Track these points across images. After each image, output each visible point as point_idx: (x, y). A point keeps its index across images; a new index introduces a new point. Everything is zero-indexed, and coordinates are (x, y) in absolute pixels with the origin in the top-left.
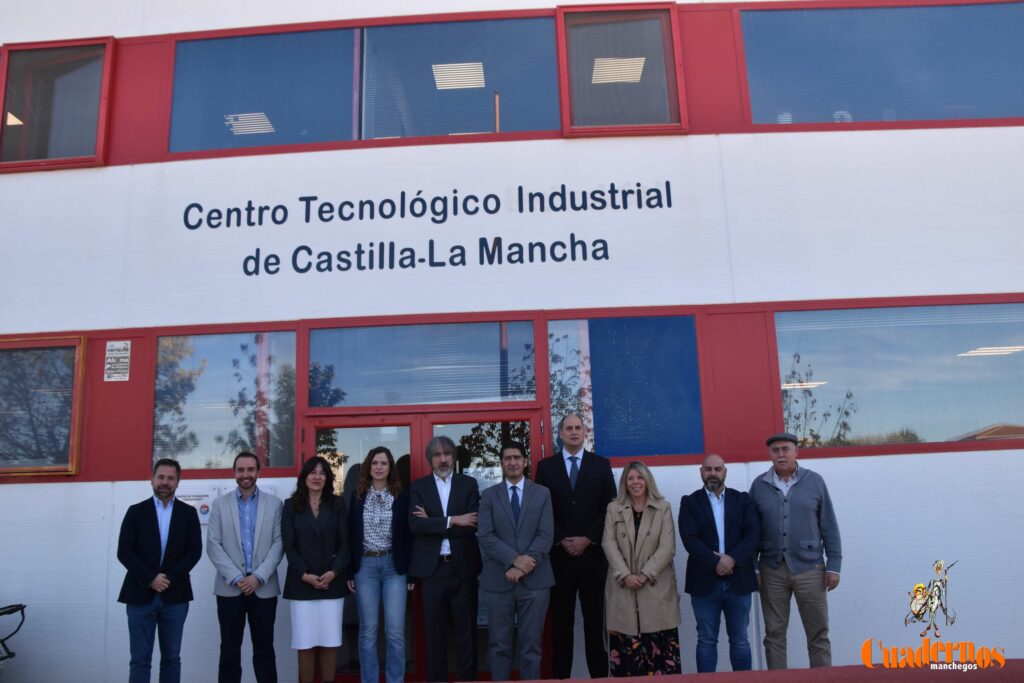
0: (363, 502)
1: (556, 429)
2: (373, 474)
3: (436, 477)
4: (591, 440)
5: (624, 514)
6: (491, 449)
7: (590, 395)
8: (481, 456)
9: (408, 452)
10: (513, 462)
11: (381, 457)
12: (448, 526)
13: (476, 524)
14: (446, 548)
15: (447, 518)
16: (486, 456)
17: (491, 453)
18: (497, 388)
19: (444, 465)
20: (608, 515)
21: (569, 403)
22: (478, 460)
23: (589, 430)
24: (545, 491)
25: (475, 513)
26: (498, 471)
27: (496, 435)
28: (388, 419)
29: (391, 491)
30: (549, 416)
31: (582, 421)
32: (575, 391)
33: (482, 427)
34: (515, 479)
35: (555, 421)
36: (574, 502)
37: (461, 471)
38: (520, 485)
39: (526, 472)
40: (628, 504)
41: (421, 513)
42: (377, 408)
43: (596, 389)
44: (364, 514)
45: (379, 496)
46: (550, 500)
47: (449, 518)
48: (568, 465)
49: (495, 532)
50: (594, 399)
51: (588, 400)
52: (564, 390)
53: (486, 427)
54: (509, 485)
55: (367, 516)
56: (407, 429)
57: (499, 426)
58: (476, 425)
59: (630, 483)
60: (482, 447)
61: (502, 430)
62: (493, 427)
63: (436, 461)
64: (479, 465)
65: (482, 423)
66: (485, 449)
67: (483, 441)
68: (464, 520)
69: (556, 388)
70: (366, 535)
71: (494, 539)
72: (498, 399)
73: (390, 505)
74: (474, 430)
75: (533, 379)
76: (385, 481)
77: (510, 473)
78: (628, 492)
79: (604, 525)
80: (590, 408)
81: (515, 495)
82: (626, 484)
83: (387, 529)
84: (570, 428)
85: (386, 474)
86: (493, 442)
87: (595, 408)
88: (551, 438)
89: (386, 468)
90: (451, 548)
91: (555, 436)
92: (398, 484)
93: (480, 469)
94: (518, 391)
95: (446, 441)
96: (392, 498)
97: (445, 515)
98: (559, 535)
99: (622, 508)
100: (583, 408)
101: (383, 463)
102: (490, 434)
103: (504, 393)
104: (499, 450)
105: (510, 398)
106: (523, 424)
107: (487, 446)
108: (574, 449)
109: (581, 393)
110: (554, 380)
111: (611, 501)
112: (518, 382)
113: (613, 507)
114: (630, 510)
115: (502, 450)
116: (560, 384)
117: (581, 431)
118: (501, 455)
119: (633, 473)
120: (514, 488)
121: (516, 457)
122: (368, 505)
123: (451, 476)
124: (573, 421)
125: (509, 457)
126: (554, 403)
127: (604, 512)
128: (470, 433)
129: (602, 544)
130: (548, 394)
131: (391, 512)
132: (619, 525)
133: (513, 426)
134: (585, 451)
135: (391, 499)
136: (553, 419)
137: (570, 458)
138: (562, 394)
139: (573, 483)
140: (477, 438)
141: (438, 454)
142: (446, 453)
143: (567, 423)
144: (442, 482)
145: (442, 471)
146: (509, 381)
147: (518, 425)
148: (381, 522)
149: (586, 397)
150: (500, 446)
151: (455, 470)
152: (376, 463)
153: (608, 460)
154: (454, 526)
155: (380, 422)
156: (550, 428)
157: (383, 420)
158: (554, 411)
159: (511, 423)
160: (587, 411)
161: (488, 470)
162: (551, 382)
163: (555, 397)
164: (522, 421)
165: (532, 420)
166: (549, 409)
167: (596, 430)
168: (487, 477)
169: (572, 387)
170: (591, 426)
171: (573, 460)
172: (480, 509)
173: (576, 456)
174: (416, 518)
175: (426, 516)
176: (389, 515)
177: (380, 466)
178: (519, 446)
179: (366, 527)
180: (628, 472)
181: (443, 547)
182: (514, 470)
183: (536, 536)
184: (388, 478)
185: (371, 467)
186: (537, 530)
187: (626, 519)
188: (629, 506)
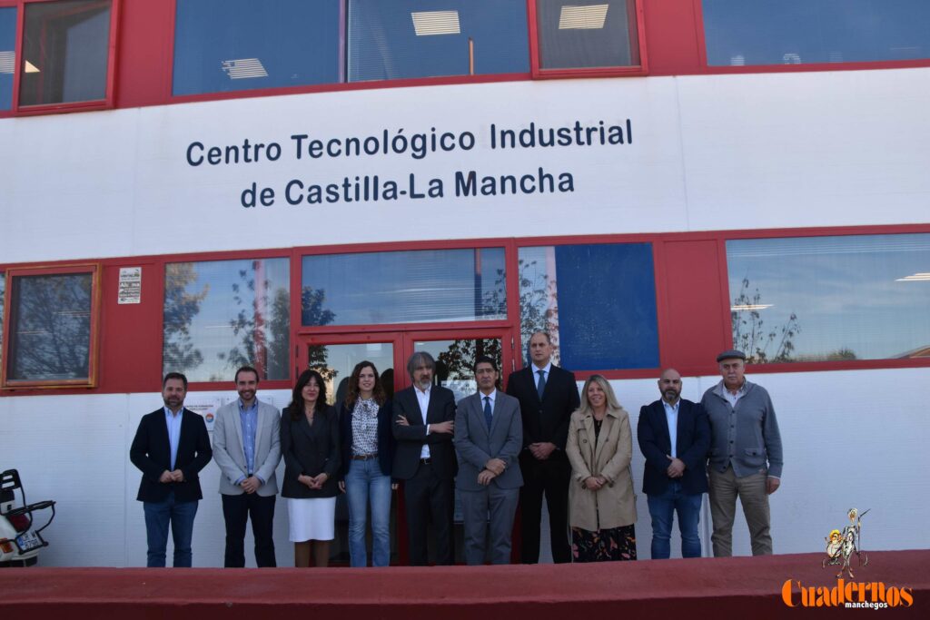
0: (352, 411)
1: (525, 346)
2: (361, 386)
3: (416, 389)
4: (557, 357)
5: (585, 422)
6: (466, 365)
7: (556, 316)
8: (458, 371)
9: (392, 367)
10: (486, 374)
11: (367, 371)
12: (428, 433)
13: (453, 431)
14: (426, 452)
15: (426, 426)
16: (461, 371)
17: (466, 368)
18: (472, 309)
19: (425, 378)
20: (572, 424)
21: (538, 323)
22: (455, 374)
23: (555, 348)
24: (515, 401)
25: (452, 422)
26: (473, 384)
27: (471, 352)
28: (374, 337)
29: (377, 400)
30: (519, 334)
31: (549, 339)
32: (542, 312)
33: (458, 344)
34: (487, 390)
35: (525, 339)
37: (439, 383)
38: (493, 396)
39: (497, 384)
40: (589, 413)
41: (404, 421)
42: (364, 327)
43: (562, 310)
44: (353, 422)
45: (366, 405)
46: (519, 410)
47: (429, 426)
48: (537, 378)
49: (470, 438)
50: (560, 319)
51: (554, 320)
52: (533, 311)
53: (462, 344)
54: (483, 395)
55: (355, 423)
56: (391, 345)
57: (473, 343)
58: (453, 342)
59: (590, 394)
60: (458, 363)
61: (477, 347)
62: (468, 345)
63: (418, 374)
64: (455, 378)
65: (458, 340)
66: (461, 364)
67: (459, 357)
68: (442, 427)
69: (525, 309)
70: (355, 441)
71: (469, 444)
72: (472, 319)
73: (376, 413)
74: (451, 347)
75: (505, 301)
76: (372, 391)
77: (484, 385)
78: (589, 403)
79: (568, 432)
80: (556, 327)
81: (488, 405)
82: (587, 395)
83: (373, 434)
85: (372, 386)
86: (468, 359)
87: (561, 328)
88: (520, 354)
89: (373, 379)
90: (431, 452)
91: (525, 353)
92: (383, 394)
93: (456, 382)
94: (491, 312)
95: (426, 356)
96: (378, 407)
97: (425, 423)
98: (526, 442)
99: (584, 417)
100: (550, 327)
101: (370, 376)
102: (465, 351)
103: (478, 313)
104: (473, 365)
105: (484, 318)
106: (496, 342)
107: (463, 362)
108: (541, 363)
109: (548, 314)
110: (524, 302)
111: (574, 410)
112: (491, 303)
113: (576, 416)
114: (591, 419)
115: (476, 364)
116: (529, 305)
117: (546, 347)
118: (474, 369)
119: (593, 385)
120: (487, 399)
121: (488, 370)
122: (356, 414)
123: (430, 388)
125: (482, 371)
126: (524, 323)
127: (567, 420)
128: (447, 350)
129: (566, 450)
130: (518, 315)
132: (581, 432)
133: (487, 344)
134: (552, 366)
135: (376, 408)
136: (523, 337)
137: (538, 372)
138: (531, 315)
139: (540, 395)
140: (453, 355)
141: (421, 368)
145: (423, 382)
146: (483, 302)
147: (491, 343)
148: (368, 429)
149: (553, 317)
150: (474, 361)
151: (434, 383)
152: (363, 376)
153: (573, 375)
154: (433, 433)
155: (366, 340)
156: (520, 346)
157: (369, 337)
158: (524, 330)
159: (485, 341)
160: (553, 330)
161: (463, 383)
162: (521, 304)
163: (525, 318)
164: (495, 339)
165: (503, 338)
166: (519, 328)
167: (562, 347)
168: (462, 389)
169: (541, 309)
170: (557, 343)
171: (541, 373)
172: (456, 418)
173: (544, 370)
174: (399, 426)
175: (408, 425)
176: (375, 422)
177: (367, 378)
178: (492, 361)
179: (355, 433)
180: (589, 385)
181: (423, 452)
182: (486, 382)
183: (506, 441)
184: (374, 389)
185: (358, 380)
186: (508, 436)
187: (588, 427)
188: (591, 415)
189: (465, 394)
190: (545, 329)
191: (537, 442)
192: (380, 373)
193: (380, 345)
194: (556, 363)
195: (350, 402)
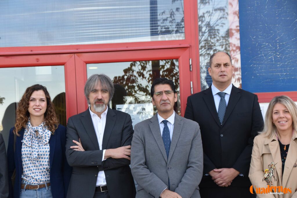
0: (22, 138)
1: (204, 69)
2: (31, 110)
3: (92, 113)
4: (238, 79)
5: (270, 146)
6: (141, 89)
7: (237, 35)
8: (133, 96)
9: (64, 91)
10: (165, 96)
11: (38, 94)
12: (103, 159)
13: (129, 156)
14: (101, 180)
15: (102, 151)
16: (137, 95)
17: (142, 93)
18: (148, 29)
19: (99, 101)
20: (255, 148)
21: (217, 44)
22: (129, 99)
23: (236, 70)
24: (195, 126)
25: (128, 147)
26: (149, 108)
27: (147, 75)
28: (43, 59)
29: (49, 125)
30: (198, 55)
31: (231, 60)
32: (222, 32)
33: (133, 68)
34: (165, 113)
35: (204, 61)
36: (222, 135)
37: (114, 107)
38: (171, 119)
39: (176, 107)
40: (274, 137)
41: (79, 147)
42: (31, 49)
43: (243, 30)
44: (23, 150)
45: (36, 131)
46: (200, 133)
47: (104, 151)
48: (217, 100)
49: (146, 164)
50: (242, 39)
51: (235, 40)
52: (212, 31)
53: (137, 68)
54: (161, 119)
55: (25, 150)
56: (62, 68)
57: (149, 66)
58: (127, 65)
59: (275, 117)
60: (134, 87)
61: (153, 71)
62: (144, 68)
63: (93, 96)
64: (131, 103)
65: (134, 62)
66: (136, 88)
67: (134, 81)
68: (119, 153)
69: (204, 29)
70: (25, 170)
71: (145, 171)
72: (148, 39)
73: (48, 139)
74: (126, 71)
75: (183, 20)
76: (43, 117)
77: (163, 108)
78: (274, 126)
79: (250, 157)
80: (237, 48)
81: (166, 129)
82: (272, 118)
83: (45, 162)
84: (219, 65)
85: (43, 111)
86: (144, 83)
87: (242, 48)
88: (199, 77)
89: (44, 104)
90: (107, 179)
91: (203, 75)
92: (55, 120)
93: (133, 106)
94: (168, 32)
95: (103, 78)
96: (49, 133)
97: (101, 148)
98: (207, 168)
99: (268, 141)
100: (231, 48)
101: (42, 100)
102: (141, 75)
103: (154, 33)
104: (149, 89)
105: (159, 38)
106: (173, 64)
107: (138, 86)
108: (222, 85)
109: (229, 34)
110: (202, 22)
111: (257, 134)
112: (167, 24)
113: (259, 140)
114: (277, 143)
115: (153, 88)
116: (208, 25)
117: (230, 68)
118: (152, 94)
119: (278, 107)
120: (165, 122)
121: (167, 92)
122: (26, 141)
123: (106, 112)
124: (221, 58)
125: (161, 93)
126: (202, 44)
127: (251, 145)
128: (122, 74)
129: (249, 176)
130: (197, 36)
131: (48, 146)
132: (266, 157)
133: (163, 67)
134: (233, 87)
135: (47, 134)
136: (201, 59)
137: (218, 94)
138: (210, 35)
139: (221, 118)
140: (128, 79)
141: (96, 91)
142: (104, 91)
143: (215, 61)
144: (98, 118)
145: (97, 106)
146: (159, 23)
147: (168, 66)
148: (39, 157)
149: (234, 37)
150: (150, 85)
151: (109, 106)
152: (34, 100)
153: (256, 97)
154: (110, 159)
155: (35, 62)
156: (199, 68)
157: (38, 60)
158: (203, 51)
159: (162, 63)
160: (234, 51)
161: (139, 107)
162: (200, 23)
163: (203, 39)
164: (171, 60)
165: (181, 59)
166: (198, 50)
167: (244, 69)
168: (139, 113)
169: (220, 28)
170: (238, 65)
171: (222, 95)
172: (132, 143)
173: (225, 91)
174: (73, 151)
175: (82, 150)
176: (46, 149)
177: (38, 103)
178: (170, 83)
179: (26, 162)
180: (274, 106)
181: (99, 179)
182: (165, 104)
183: (188, 168)
184: (45, 114)
185: (28, 104)
186: (188, 162)
187: (273, 152)
188: (276, 139)
189: (142, 118)
190: (226, 49)
191: (218, 168)
192: (52, 97)
193: (50, 67)
194: (237, 85)
195: (20, 126)
